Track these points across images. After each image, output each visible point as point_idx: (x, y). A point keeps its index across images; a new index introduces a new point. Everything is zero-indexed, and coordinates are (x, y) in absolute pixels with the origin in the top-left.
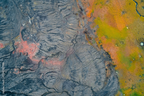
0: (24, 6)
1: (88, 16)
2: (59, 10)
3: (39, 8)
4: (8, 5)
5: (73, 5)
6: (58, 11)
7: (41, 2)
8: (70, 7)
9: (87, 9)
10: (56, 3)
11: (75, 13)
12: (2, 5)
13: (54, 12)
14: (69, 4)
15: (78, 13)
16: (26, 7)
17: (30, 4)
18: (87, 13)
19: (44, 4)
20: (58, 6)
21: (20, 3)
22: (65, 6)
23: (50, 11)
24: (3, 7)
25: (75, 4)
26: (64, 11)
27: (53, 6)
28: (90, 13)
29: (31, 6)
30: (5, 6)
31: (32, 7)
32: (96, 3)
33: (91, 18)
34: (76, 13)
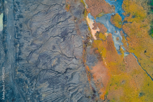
0: (32, 99)
1: (101, 98)
2: (70, 95)
3: (48, 101)
4: (15, 98)
5: (85, 86)
6: (68, 97)
7: (50, 92)
8: (81, 90)
9: (101, 91)
10: (67, 88)
11: (87, 96)
12: (8, 98)
13: (65, 100)
14: (81, 86)
15: (91, 95)
16: (34, 100)
17: (39, 97)
18: (100, 95)
19: (53, 92)
20: (68, 92)
21: (28, 96)
22: (76, 90)
23: (60, 100)
24: (10, 100)
25: (87, 86)
26: (75, 96)
27: (63, 93)
28: (104, 95)
29: (39, 99)
30: (12, 99)
31: (41, 100)
32: (111, 83)
33: (105, 100)
34: (89, 95)
